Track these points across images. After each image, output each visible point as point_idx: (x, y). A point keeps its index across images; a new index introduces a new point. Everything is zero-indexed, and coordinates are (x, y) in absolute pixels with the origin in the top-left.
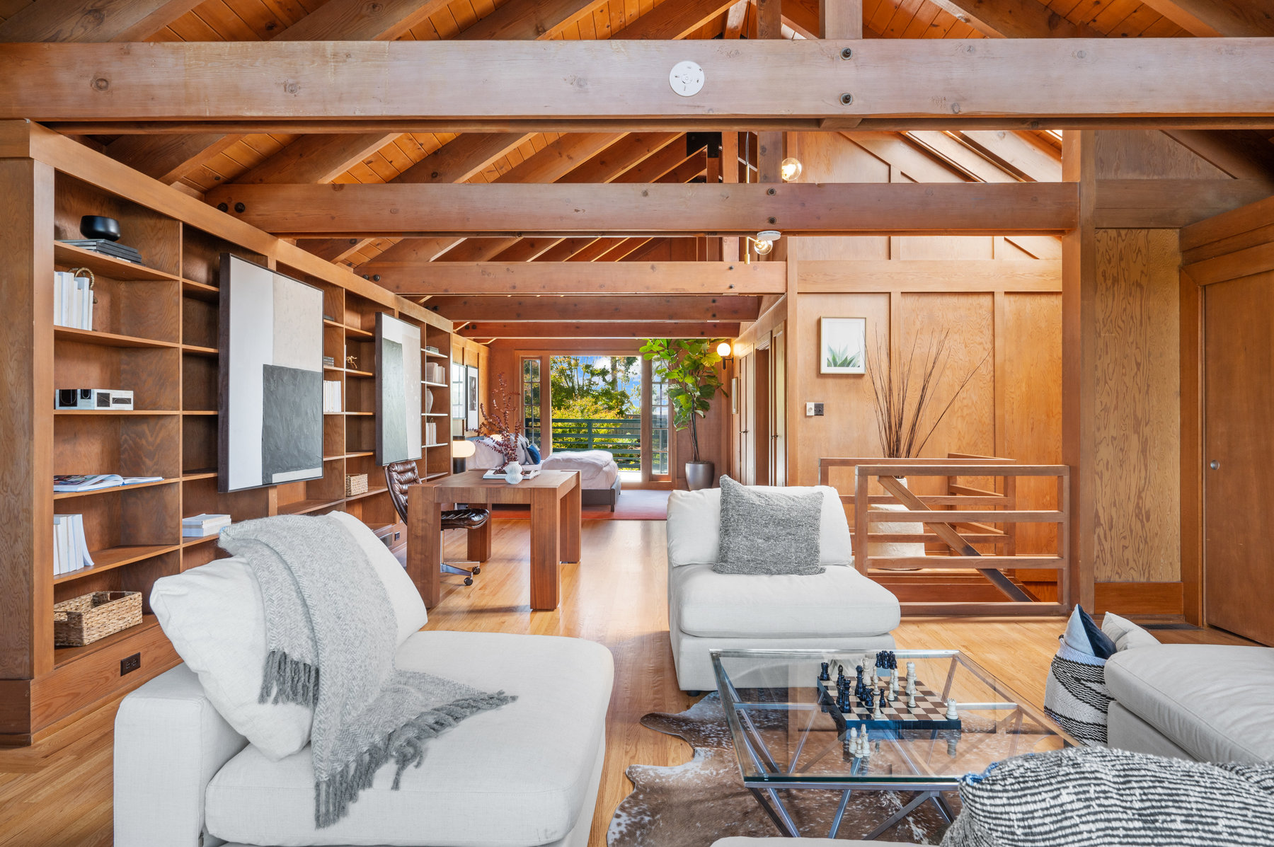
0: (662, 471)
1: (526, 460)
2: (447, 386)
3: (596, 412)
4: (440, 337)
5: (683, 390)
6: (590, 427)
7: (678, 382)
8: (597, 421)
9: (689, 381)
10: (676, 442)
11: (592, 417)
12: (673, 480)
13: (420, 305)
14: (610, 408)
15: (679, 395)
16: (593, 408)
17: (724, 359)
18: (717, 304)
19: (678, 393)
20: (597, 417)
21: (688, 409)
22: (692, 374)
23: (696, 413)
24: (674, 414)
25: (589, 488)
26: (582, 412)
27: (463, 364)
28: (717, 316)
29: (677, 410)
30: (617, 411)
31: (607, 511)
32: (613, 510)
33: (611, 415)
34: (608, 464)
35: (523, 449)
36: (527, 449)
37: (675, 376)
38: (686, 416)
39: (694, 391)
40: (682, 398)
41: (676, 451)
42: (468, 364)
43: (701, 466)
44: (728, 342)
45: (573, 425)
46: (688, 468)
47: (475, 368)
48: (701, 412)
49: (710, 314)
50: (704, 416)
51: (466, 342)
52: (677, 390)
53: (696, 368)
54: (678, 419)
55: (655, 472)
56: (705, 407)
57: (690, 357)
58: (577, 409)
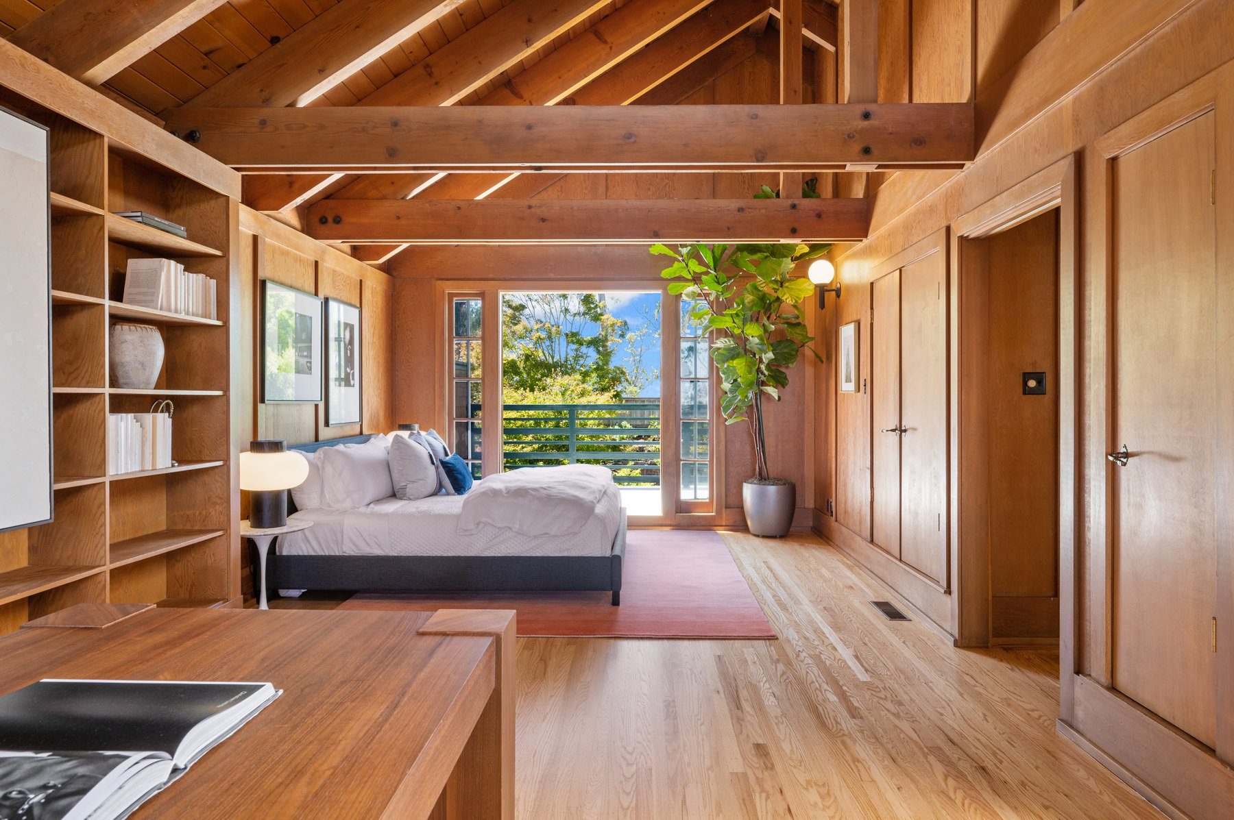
0: (697, 492)
1: (440, 486)
2: (219, 323)
3: (582, 394)
4: (207, 207)
5: (741, 348)
6: (572, 418)
7: (732, 336)
8: (584, 407)
9: (753, 333)
10: (723, 443)
11: (577, 402)
12: (719, 512)
13: (89, 83)
14: (604, 390)
15: (733, 358)
16: (579, 389)
17: (822, 290)
18: (873, 122)
19: (732, 354)
20: (584, 401)
21: (750, 385)
22: (757, 320)
23: (762, 392)
24: (720, 393)
25: (565, 554)
26: (563, 394)
27: (316, 294)
28: (875, 151)
29: (726, 386)
30: (612, 393)
31: (605, 607)
32: (616, 602)
33: (604, 399)
34: (605, 492)
35: (433, 463)
36: (443, 463)
37: (726, 323)
38: (747, 397)
39: (762, 351)
40: (739, 365)
41: (723, 459)
42: (329, 293)
43: (772, 490)
44: (830, 257)
45: (551, 414)
46: (749, 492)
47: (355, 306)
48: (772, 391)
49: (856, 148)
50: (779, 397)
51: (324, 252)
52: (728, 349)
53: (766, 306)
54: (730, 402)
55: (686, 494)
56: (779, 379)
57: (756, 288)
58: (556, 389)
